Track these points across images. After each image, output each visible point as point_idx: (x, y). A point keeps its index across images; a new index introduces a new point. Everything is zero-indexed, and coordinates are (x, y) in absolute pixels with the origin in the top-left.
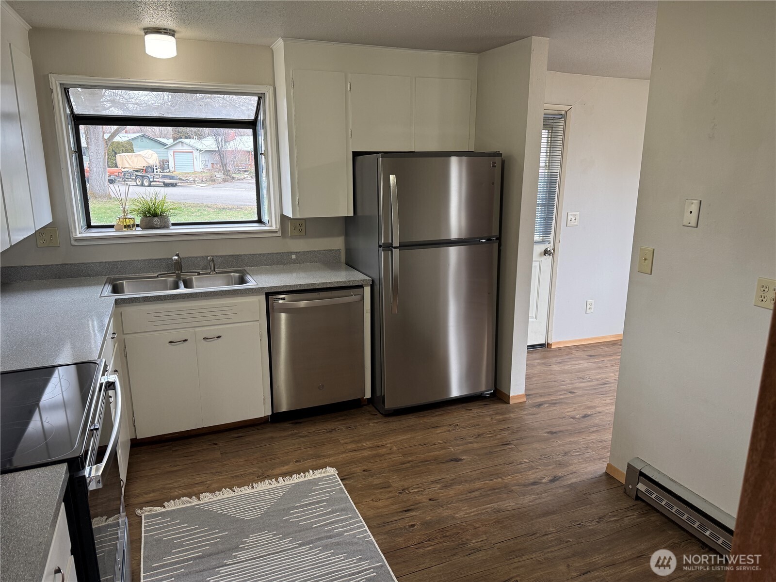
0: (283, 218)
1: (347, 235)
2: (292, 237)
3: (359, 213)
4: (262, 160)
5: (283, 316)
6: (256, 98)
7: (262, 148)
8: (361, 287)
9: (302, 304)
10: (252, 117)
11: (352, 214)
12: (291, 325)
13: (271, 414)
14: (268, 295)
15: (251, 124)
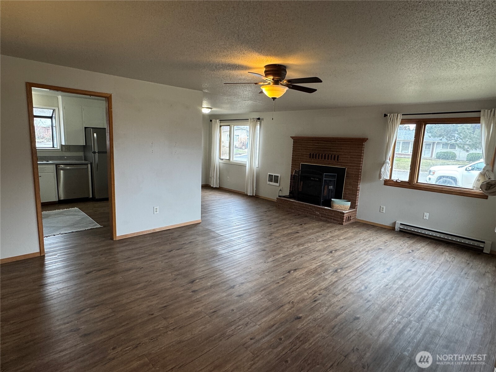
0: (62, 146)
1: (84, 151)
2: (65, 151)
3: (87, 145)
4: (54, 128)
5: (62, 171)
6: (52, 110)
7: (54, 125)
8: (87, 164)
9: (68, 168)
10: (51, 116)
11: (85, 145)
12: (64, 174)
13: (58, 200)
14: (56, 165)
15: (51, 118)
